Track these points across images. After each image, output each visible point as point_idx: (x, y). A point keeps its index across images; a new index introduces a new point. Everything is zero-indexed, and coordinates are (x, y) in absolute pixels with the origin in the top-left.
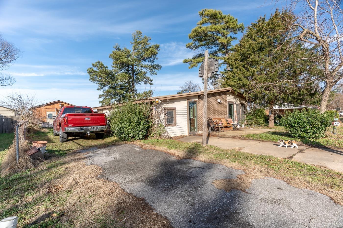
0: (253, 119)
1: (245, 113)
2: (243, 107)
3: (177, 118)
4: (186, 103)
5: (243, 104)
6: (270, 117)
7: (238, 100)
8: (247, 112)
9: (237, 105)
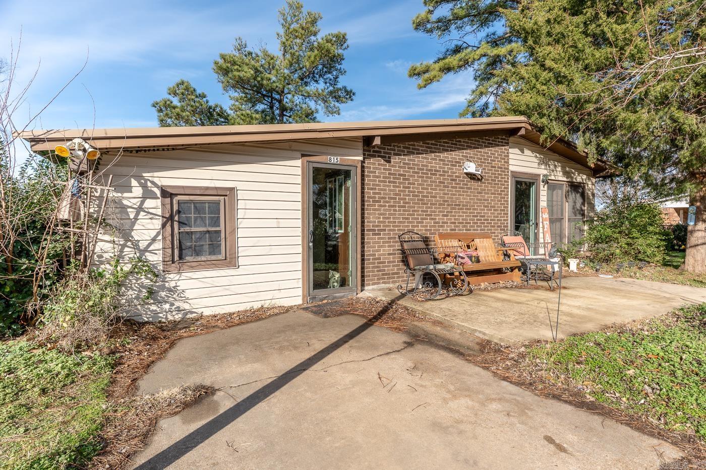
0: (617, 238)
1: (583, 215)
2: (578, 195)
3: (241, 233)
4: (299, 171)
5: (580, 183)
6: (692, 232)
7: (559, 169)
8: (592, 214)
9: (552, 186)
